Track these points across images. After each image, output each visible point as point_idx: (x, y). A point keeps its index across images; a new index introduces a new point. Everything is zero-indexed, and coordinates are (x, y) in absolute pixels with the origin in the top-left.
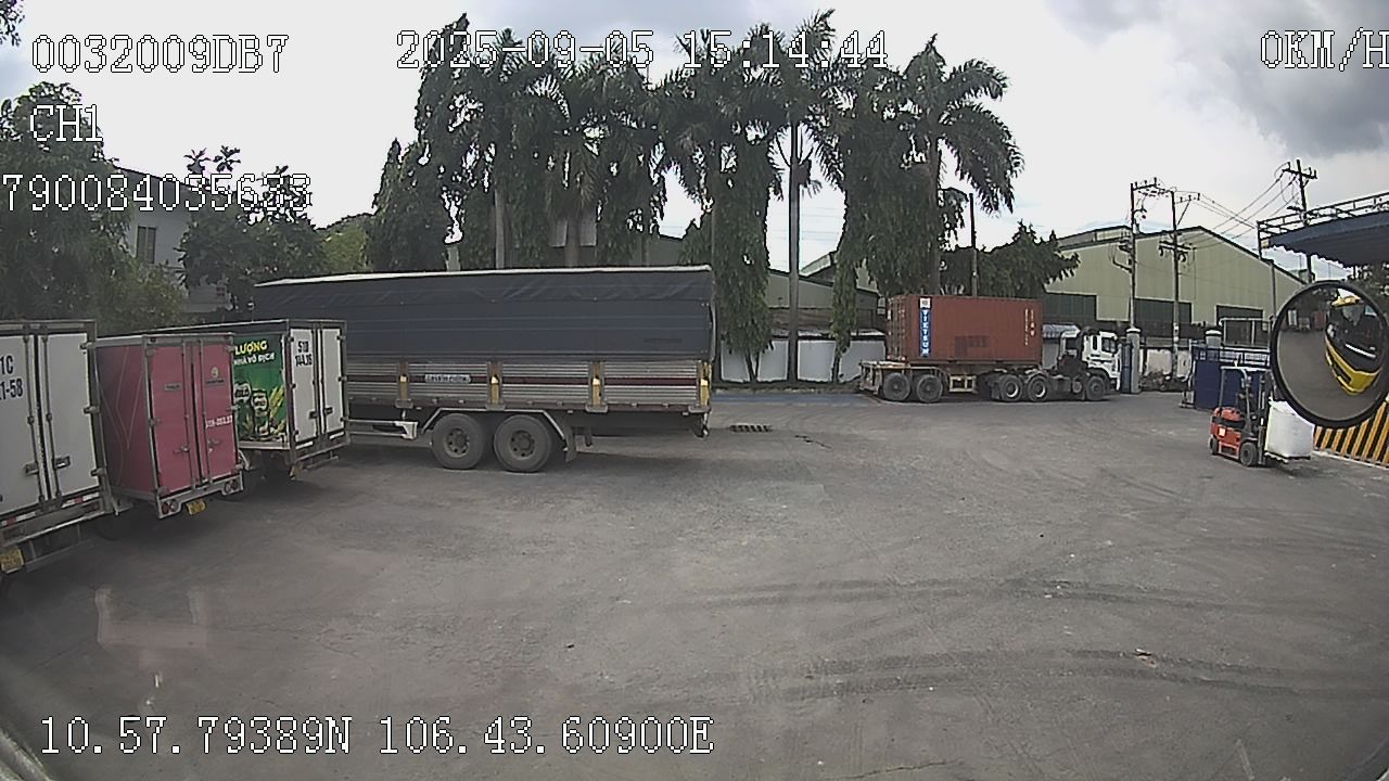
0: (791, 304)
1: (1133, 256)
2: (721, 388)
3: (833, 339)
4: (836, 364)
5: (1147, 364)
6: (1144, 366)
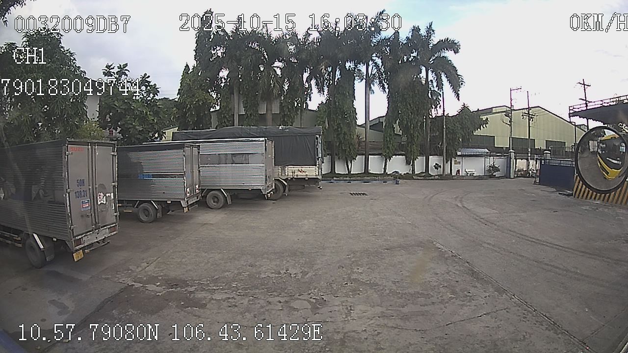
1: (511, 119)
3: (384, 155)
4: (385, 166)
5: (517, 165)
6: (516, 167)
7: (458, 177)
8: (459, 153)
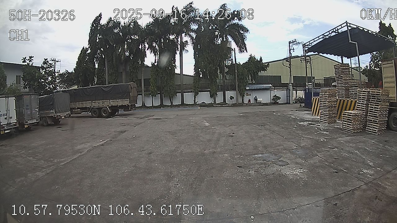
0: (181, 83)
1: (290, 63)
2: (162, 107)
3: (193, 92)
4: (195, 98)
5: (297, 95)
6: (296, 96)
7: (249, 104)
8: (247, 88)
